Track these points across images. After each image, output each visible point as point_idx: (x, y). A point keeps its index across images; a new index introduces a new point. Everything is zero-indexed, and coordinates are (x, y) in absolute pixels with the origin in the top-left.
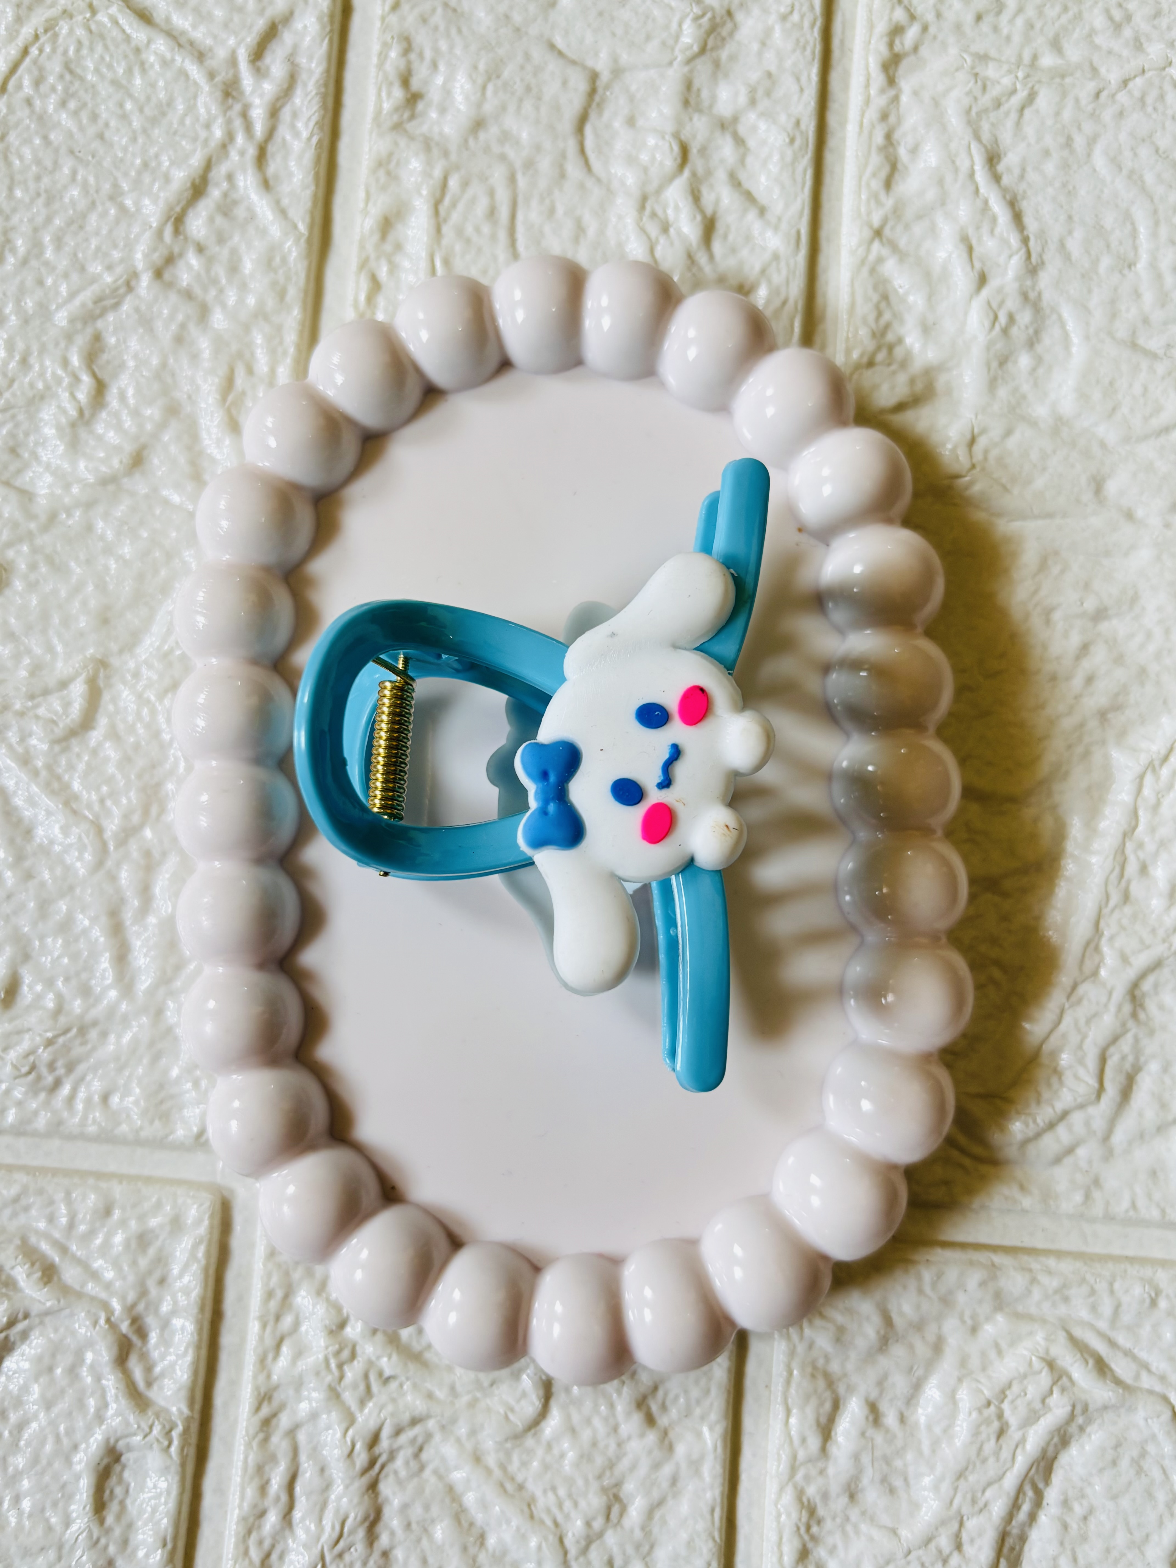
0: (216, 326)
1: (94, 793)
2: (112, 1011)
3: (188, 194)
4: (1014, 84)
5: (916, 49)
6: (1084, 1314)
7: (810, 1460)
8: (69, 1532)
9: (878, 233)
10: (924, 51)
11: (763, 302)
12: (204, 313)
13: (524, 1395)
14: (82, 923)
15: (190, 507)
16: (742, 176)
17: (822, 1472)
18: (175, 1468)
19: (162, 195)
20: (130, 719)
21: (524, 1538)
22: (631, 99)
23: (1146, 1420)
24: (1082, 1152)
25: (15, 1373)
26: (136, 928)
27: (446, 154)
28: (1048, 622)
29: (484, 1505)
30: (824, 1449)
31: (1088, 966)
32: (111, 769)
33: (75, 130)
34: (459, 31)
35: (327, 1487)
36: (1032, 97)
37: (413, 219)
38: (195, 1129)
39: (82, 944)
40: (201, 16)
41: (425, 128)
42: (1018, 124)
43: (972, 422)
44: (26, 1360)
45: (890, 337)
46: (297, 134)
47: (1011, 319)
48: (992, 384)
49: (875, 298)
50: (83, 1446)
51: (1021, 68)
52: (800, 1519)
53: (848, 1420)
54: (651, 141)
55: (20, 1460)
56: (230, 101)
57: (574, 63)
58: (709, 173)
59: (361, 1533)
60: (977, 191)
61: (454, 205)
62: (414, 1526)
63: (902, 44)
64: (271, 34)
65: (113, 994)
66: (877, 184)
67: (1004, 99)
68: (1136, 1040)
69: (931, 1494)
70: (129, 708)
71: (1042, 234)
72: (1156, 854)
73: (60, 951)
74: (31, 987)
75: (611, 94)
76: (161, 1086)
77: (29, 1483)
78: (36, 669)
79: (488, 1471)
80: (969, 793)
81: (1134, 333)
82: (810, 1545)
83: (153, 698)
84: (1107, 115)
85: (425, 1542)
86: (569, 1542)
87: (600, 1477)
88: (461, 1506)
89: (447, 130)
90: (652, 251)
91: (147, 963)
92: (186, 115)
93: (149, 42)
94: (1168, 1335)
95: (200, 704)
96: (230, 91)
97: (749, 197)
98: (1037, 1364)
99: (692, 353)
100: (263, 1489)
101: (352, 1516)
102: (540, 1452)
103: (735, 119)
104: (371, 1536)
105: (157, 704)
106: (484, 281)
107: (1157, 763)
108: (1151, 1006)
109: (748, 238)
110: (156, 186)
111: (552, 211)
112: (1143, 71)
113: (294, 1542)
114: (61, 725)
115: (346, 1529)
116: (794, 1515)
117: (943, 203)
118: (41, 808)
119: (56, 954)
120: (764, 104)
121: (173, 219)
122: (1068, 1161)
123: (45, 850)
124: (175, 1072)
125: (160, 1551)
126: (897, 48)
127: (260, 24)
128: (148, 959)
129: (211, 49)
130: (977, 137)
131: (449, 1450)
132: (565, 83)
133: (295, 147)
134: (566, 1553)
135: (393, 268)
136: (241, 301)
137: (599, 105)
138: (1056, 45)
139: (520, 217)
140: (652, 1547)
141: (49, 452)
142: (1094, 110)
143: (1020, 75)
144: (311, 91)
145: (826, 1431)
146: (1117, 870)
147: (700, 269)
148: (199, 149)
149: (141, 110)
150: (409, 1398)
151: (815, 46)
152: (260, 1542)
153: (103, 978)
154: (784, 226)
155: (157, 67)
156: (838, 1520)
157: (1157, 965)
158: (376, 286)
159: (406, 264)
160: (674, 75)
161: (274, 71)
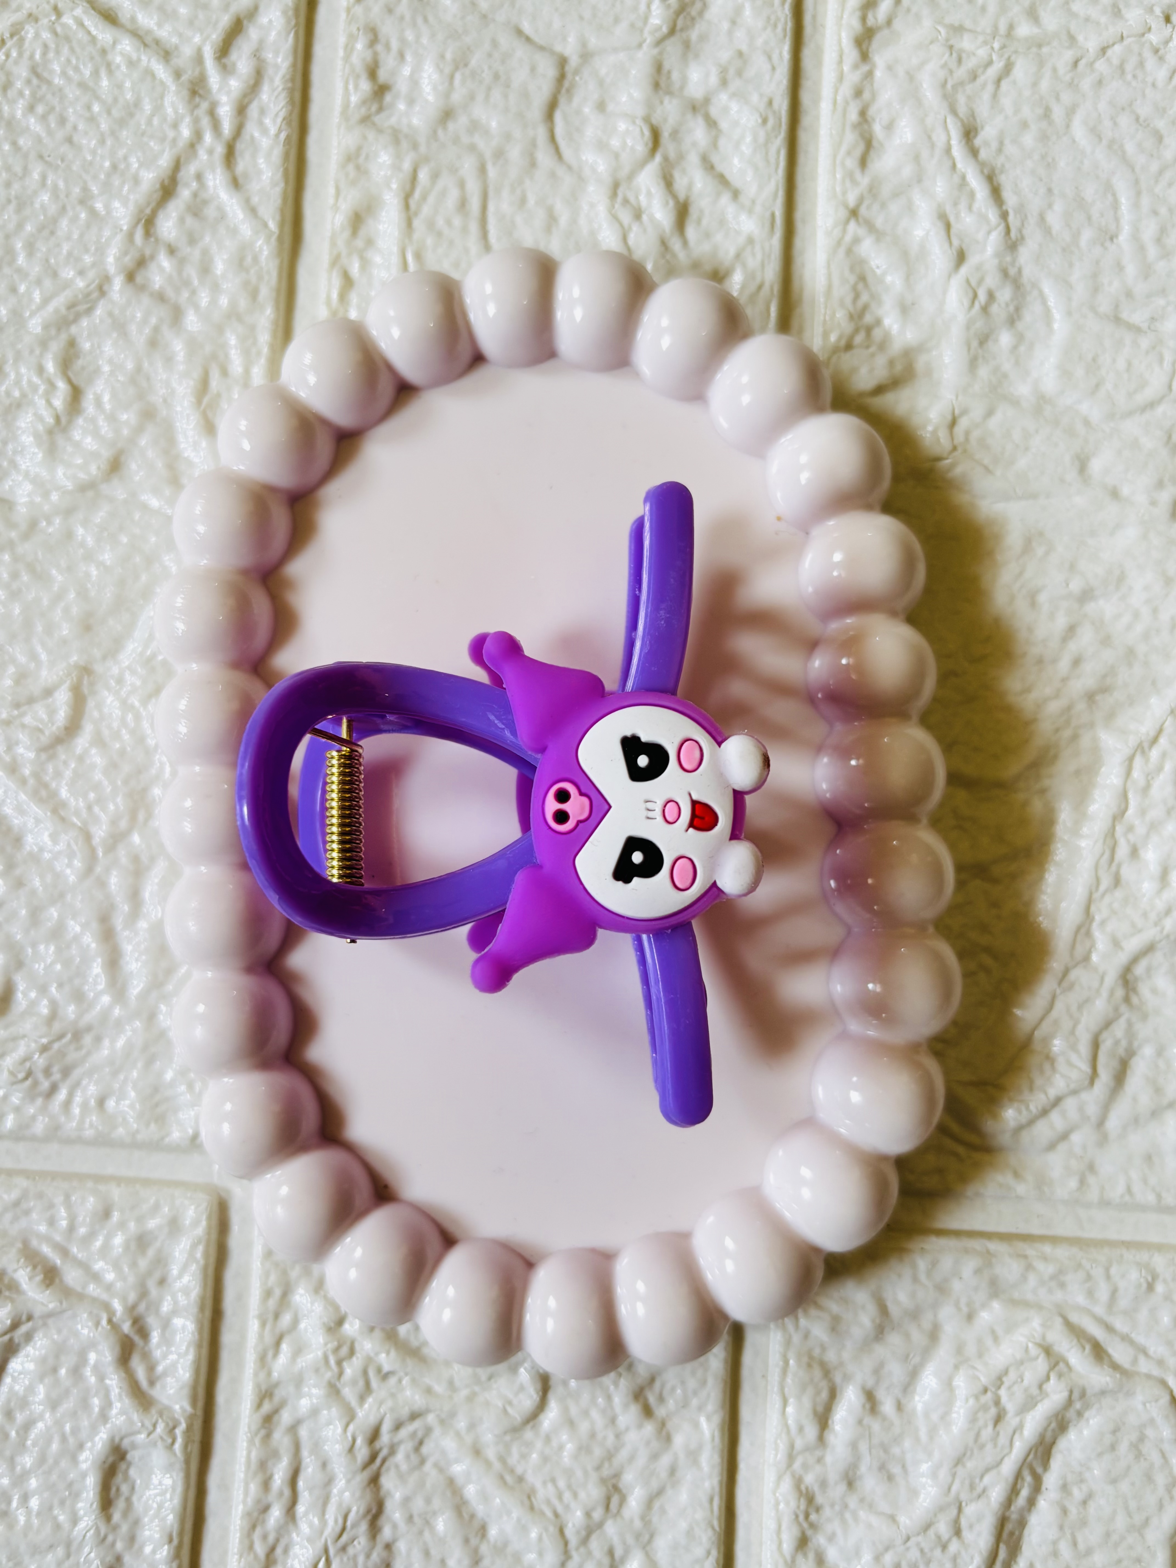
0: (189, 328)
1: (81, 800)
2: (105, 1015)
3: (157, 196)
4: (991, 55)
5: (889, 22)
6: (1081, 1299)
7: (807, 1449)
8: (77, 1529)
9: (854, 213)
10: (897, 24)
11: (738, 287)
12: (177, 315)
13: (522, 1388)
14: (73, 929)
15: (168, 511)
16: (715, 159)
17: (820, 1460)
18: (179, 1465)
19: (132, 197)
20: (115, 725)
21: (524, 1529)
22: (601, 83)
23: (1144, 1404)
24: (1076, 1138)
25: (20, 1373)
26: (126, 933)
27: (415, 146)
28: (1033, 604)
29: (485, 1497)
30: (821, 1439)
31: (1079, 951)
32: (98, 776)
33: (44, 135)
34: (426, 20)
35: (329, 1482)
36: (1008, 68)
37: (384, 214)
38: (190, 1131)
39: (74, 951)
40: (166, 14)
41: (393, 121)
42: (995, 96)
43: (952, 402)
44: (31, 1361)
45: (868, 319)
46: (265, 131)
47: (991, 296)
48: (973, 364)
49: (852, 279)
50: (89, 1444)
51: (996, 39)
52: (798, 1507)
53: (845, 1408)
54: (622, 126)
55: (27, 1459)
56: (197, 99)
57: (542, 48)
58: (681, 157)
59: (364, 1527)
60: (954, 166)
61: (424, 198)
62: (416, 1519)
63: (876, 19)
64: (237, 29)
65: (106, 999)
66: (852, 163)
67: (980, 71)
68: (1130, 1024)
69: (929, 1481)
70: (114, 714)
71: (1021, 209)
72: (1147, 836)
73: (52, 958)
74: (25, 994)
75: (581, 79)
76: (156, 1089)
77: (37, 1481)
78: (21, 677)
79: (488, 1464)
80: (954, 779)
81: (1117, 307)
82: (809, 1533)
83: (137, 704)
84: (1086, 84)
85: (427, 1534)
86: (570, 1532)
87: (598, 1468)
88: (462, 1498)
89: (415, 121)
90: (625, 239)
91: (138, 967)
92: (154, 116)
93: (115, 43)
94: (1166, 1319)
95: (182, 711)
96: (196, 89)
97: (723, 180)
98: (1034, 1351)
99: (666, 342)
100: (266, 1484)
101: (354, 1509)
102: (539, 1445)
103: (707, 101)
104: (374, 1528)
105: (141, 709)
106: (455, 275)
107: (1146, 745)
108: (1144, 990)
109: (722, 222)
110: (126, 188)
111: (523, 201)
112: (1122, 37)
113: (298, 1536)
114: (47, 733)
115: (349, 1523)
116: (793, 1504)
117: (920, 181)
118: (30, 816)
119: (49, 961)
120: (735, 84)
121: (143, 221)
122: (1062, 1147)
123: (34, 858)
124: (169, 1075)
125: (166, 1547)
126: (870, 21)
127: (225, 20)
128: (140, 964)
129: (177, 47)
130: (954, 111)
131: (449, 1444)
132: (533, 69)
133: (263, 143)
134: (566, 1543)
135: (365, 264)
136: (214, 302)
137: (568, 91)
138: (1033, 14)
139: (491, 207)
140: (652, 1536)
141: (27, 460)
142: (1073, 79)
143: (996, 45)
144: (278, 87)
145: (823, 1419)
146: (1107, 855)
147: (674, 256)
148: (167, 150)
149: (109, 112)
150: (408, 1393)
151: (786, 23)
152: (265, 1537)
153: (96, 983)
154: (758, 208)
155: (124, 68)
156: (837, 1508)
157: (1149, 949)
158: (348, 281)
159: (378, 260)
160: (644, 56)
161: (241, 67)
